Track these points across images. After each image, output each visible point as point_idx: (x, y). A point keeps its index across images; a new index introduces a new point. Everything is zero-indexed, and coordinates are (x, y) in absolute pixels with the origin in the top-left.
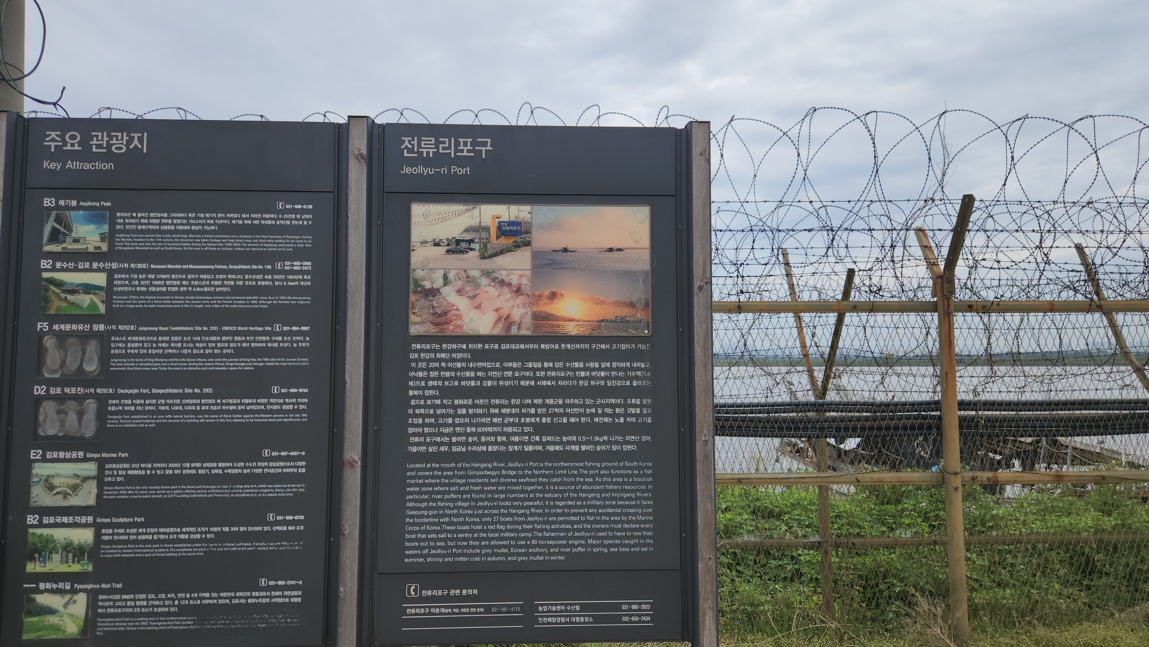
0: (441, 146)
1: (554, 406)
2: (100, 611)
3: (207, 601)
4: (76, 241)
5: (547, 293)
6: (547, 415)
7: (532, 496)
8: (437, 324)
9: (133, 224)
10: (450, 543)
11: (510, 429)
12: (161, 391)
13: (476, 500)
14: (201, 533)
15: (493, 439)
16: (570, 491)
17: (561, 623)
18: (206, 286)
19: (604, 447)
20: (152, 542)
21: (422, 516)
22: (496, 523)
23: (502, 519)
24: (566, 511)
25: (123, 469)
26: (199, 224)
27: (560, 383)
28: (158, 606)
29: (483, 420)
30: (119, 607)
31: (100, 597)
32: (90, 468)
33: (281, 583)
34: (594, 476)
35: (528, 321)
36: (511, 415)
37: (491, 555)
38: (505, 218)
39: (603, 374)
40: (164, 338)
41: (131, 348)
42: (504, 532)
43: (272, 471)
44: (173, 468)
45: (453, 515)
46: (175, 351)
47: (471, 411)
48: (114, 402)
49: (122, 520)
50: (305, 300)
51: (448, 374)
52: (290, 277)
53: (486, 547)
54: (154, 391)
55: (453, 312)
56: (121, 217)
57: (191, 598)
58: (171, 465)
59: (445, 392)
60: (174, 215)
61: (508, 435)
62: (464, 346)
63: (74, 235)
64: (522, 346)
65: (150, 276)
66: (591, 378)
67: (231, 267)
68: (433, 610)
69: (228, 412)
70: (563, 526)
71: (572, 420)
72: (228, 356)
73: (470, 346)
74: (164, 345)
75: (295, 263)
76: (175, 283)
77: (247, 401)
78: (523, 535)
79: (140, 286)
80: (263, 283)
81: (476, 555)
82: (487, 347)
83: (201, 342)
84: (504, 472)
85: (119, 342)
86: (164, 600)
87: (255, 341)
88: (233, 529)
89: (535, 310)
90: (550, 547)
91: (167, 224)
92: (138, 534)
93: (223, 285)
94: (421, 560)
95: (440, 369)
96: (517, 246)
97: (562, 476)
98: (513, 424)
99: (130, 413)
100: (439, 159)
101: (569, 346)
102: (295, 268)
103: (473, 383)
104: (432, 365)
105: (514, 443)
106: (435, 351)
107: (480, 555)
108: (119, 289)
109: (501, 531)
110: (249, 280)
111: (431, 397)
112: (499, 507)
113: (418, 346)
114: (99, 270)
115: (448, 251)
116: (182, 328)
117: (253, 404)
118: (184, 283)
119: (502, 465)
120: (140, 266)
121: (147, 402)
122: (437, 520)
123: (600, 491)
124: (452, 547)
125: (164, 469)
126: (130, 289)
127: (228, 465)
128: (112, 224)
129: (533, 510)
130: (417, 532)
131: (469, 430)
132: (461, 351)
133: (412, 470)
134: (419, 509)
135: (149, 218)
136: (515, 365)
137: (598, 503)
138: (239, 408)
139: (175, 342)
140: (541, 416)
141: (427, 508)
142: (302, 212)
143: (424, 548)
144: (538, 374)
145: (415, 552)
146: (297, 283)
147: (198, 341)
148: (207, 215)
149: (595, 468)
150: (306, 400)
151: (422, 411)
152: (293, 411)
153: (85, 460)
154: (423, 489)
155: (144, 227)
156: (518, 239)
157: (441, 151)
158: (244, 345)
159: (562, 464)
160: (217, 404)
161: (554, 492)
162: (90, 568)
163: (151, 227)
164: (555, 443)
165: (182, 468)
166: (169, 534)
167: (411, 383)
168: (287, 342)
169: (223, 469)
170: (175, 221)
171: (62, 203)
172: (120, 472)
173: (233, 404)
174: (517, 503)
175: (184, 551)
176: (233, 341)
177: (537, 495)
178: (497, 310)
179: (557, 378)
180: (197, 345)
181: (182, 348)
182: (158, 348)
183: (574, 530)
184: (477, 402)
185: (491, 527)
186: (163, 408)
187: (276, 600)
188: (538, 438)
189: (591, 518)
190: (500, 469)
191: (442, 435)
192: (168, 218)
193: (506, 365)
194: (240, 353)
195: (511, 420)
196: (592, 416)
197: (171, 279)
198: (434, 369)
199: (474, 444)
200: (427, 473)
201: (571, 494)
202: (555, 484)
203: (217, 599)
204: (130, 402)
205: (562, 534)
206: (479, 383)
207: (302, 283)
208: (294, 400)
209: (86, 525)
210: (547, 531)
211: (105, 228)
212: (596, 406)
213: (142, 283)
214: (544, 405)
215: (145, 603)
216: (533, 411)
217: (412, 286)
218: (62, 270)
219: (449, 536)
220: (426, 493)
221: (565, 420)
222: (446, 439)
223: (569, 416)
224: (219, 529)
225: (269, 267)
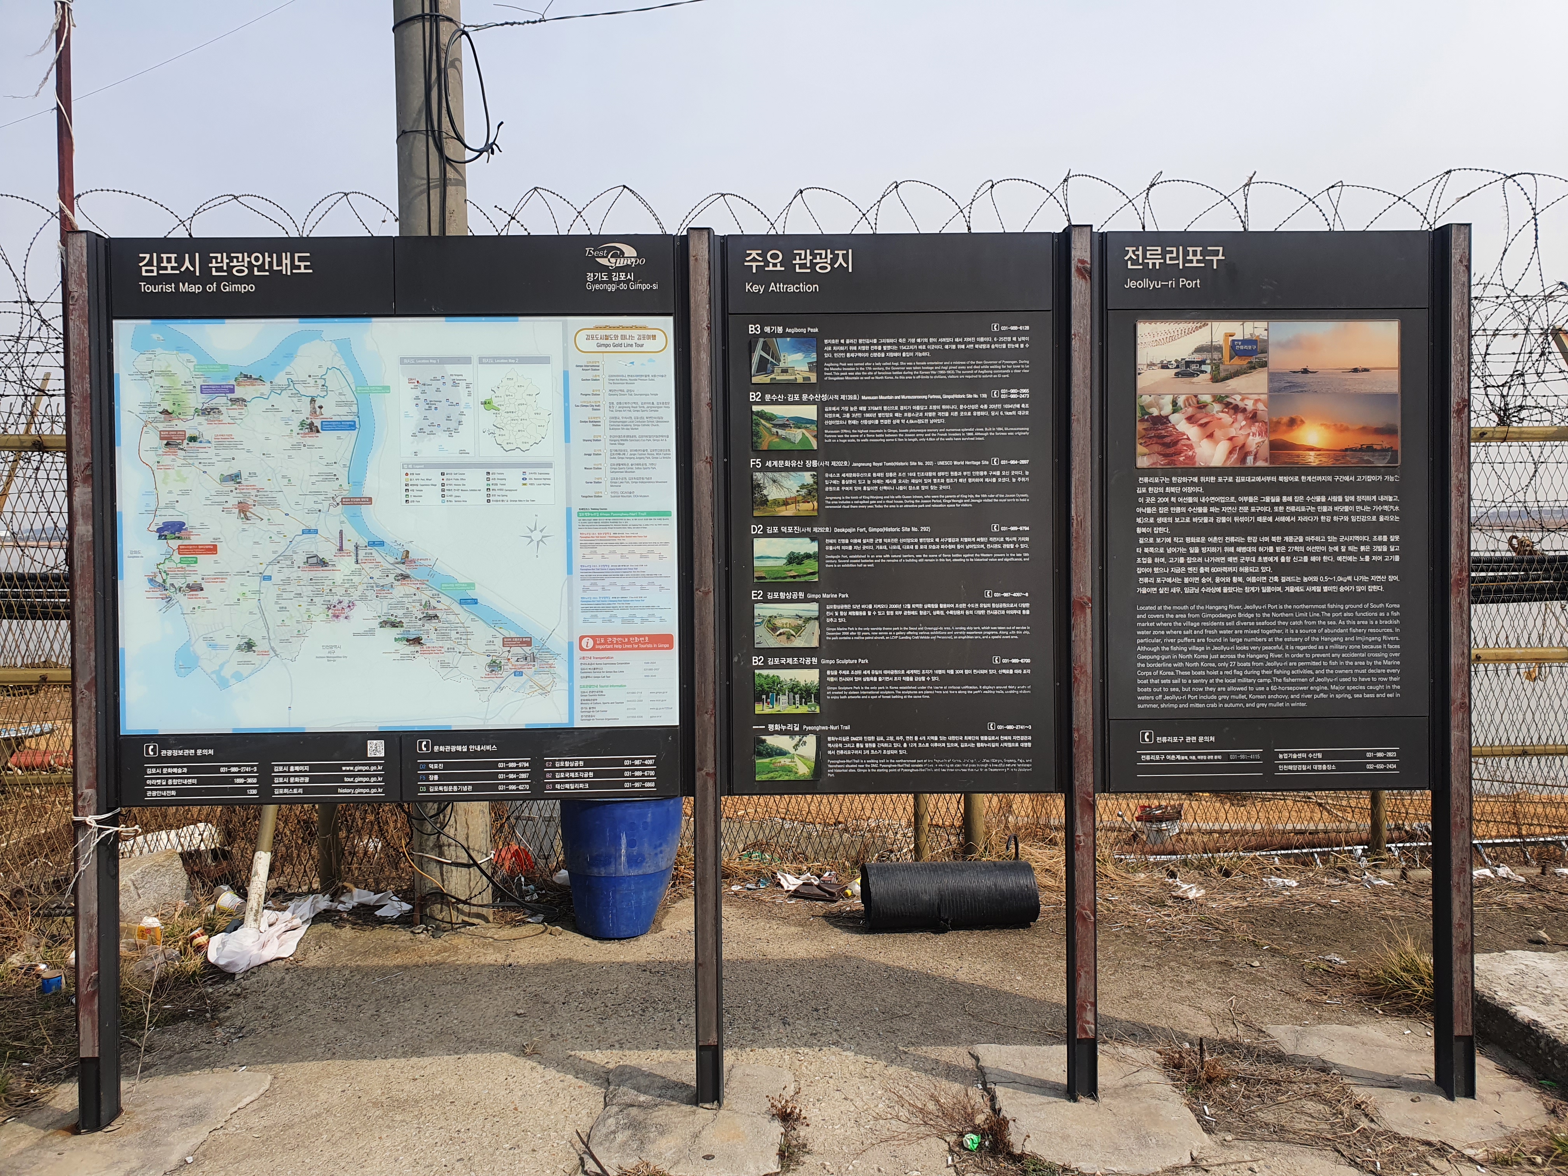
0: (1168, 256)
1: (1293, 544)
2: (830, 752)
3: (936, 745)
4: (785, 371)
5: (1285, 419)
6: (1286, 554)
7: (1270, 640)
8: (1165, 456)
9: (842, 352)
10: (1184, 689)
11: (1246, 570)
12: (878, 530)
13: (1212, 645)
14: (926, 675)
15: (1228, 580)
16: (1311, 635)
17: (1302, 771)
18: (920, 418)
19: (1347, 588)
20: (877, 684)
21: (1155, 661)
22: (1233, 668)
23: (1239, 665)
24: (1307, 655)
25: (844, 610)
26: (910, 351)
27: (1300, 519)
28: (887, 749)
29: (1218, 559)
30: (848, 749)
31: (829, 739)
32: (813, 608)
33: (1009, 727)
34: (1337, 619)
35: (1265, 451)
36: (1247, 554)
37: (1228, 702)
38: (1239, 336)
39: (1347, 509)
40: (879, 475)
41: (846, 485)
42: (1241, 677)
43: (996, 612)
44: (894, 609)
45: (1188, 660)
46: (890, 488)
47: (1204, 550)
48: (831, 541)
49: (846, 662)
50: (1024, 431)
51: (1178, 510)
52: (1007, 406)
53: (1222, 693)
54: (871, 530)
55: (1183, 442)
56: (829, 344)
57: (919, 741)
58: (891, 606)
59: (1176, 530)
60: (884, 341)
61: (1245, 575)
62: (1196, 479)
63: (782, 365)
64: (1259, 479)
65: (861, 408)
66: (1333, 514)
67: (945, 397)
68: (1168, 757)
69: (947, 551)
70: (1305, 672)
71: (1313, 559)
72: (945, 492)
73: (1202, 479)
74: (879, 481)
75: (1012, 391)
76: (887, 415)
77: (966, 540)
78: (1261, 681)
79: (851, 418)
80: (979, 413)
81: (1212, 701)
82: (1220, 480)
83: (917, 477)
84: (1240, 615)
85: (833, 479)
86: (892, 742)
87: (972, 477)
88: (957, 672)
89: (1272, 438)
90: (1289, 693)
91: (877, 351)
92: (863, 676)
93: (937, 417)
94: (1155, 706)
95: (1170, 505)
96: (1252, 367)
97: (1302, 619)
98: (1250, 564)
99: (847, 552)
100: (1166, 272)
101: (1309, 478)
102: (1012, 396)
103: (1206, 520)
104: (1161, 500)
105: (1251, 585)
106: (1165, 485)
107: (1217, 701)
108: (831, 423)
109: (1238, 677)
110: (964, 410)
111: (1160, 535)
112: (1236, 652)
113: (1146, 480)
114: (808, 403)
115: (1177, 374)
116: (897, 464)
117: (972, 543)
118: (897, 415)
119: (1238, 607)
120: (850, 397)
121: (864, 541)
122: (1170, 665)
123: (1344, 635)
124: (1187, 693)
125: (885, 610)
126: (842, 422)
127: (949, 606)
128: (820, 352)
129: (1272, 655)
130: (1149, 678)
131: (1202, 570)
132: (1193, 484)
133: (1142, 612)
134: (1152, 653)
135: (858, 345)
136: (1251, 499)
137: (1342, 647)
138: (959, 547)
139: (890, 478)
140: (1280, 555)
141: (1160, 653)
142: (1019, 333)
143: (1158, 694)
144: (1276, 509)
145: (1148, 698)
146: (1014, 413)
147: (913, 477)
148: (919, 340)
149: (1339, 610)
150: (1027, 539)
151: (1152, 550)
152: (1014, 551)
153: (806, 601)
154: (1154, 633)
155: (853, 355)
156: (1253, 359)
157: (1168, 262)
158: (961, 480)
159: (1302, 606)
160: (935, 543)
161: (1294, 635)
162: (818, 710)
163: (860, 355)
164: (1295, 584)
165: (903, 609)
166: (894, 676)
167: (1139, 520)
168: (1005, 476)
169: (945, 610)
170: (885, 348)
171: (767, 329)
172: (842, 613)
173: (952, 543)
174: (1254, 648)
175: (909, 693)
176: (950, 477)
177: (1277, 639)
178: (1231, 439)
179: (1297, 514)
180: (913, 481)
181: (898, 484)
182: (872, 485)
183: (1316, 676)
184: (1210, 539)
185: (1227, 673)
186: (881, 548)
187: (1005, 744)
188: (1276, 579)
189: (1335, 663)
190: (1236, 612)
191: (1174, 575)
192: (877, 344)
193: (1241, 499)
194: (957, 489)
195: (1248, 559)
196: (1335, 554)
197: (883, 411)
198: (1165, 505)
199: (1208, 585)
200: (1158, 616)
201: (1313, 639)
202: (1295, 627)
203: (946, 742)
204: (847, 541)
205: (1303, 680)
206: (1212, 520)
207: (1020, 413)
208: (1015, 539)
209: (811, 667)
210: (1287, 677)
211: (814, 357)
212: (1340, 544)
213: (854, 415)
214: (1283, 543)
215: (874, 745)
216: (1271, 549)
217: (1138, 414)
218: (772, 403)
219: (1184, 681)
220: (1158, 637)
221: (1306, 559)
222: (1178, 580)
223: (1310, 554)
224: (944, 672)
225: (985, 396)
